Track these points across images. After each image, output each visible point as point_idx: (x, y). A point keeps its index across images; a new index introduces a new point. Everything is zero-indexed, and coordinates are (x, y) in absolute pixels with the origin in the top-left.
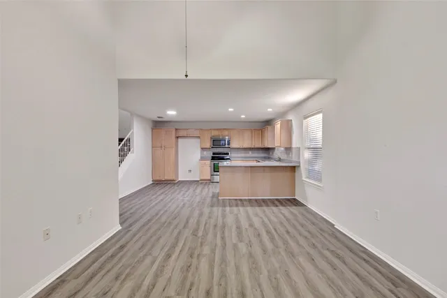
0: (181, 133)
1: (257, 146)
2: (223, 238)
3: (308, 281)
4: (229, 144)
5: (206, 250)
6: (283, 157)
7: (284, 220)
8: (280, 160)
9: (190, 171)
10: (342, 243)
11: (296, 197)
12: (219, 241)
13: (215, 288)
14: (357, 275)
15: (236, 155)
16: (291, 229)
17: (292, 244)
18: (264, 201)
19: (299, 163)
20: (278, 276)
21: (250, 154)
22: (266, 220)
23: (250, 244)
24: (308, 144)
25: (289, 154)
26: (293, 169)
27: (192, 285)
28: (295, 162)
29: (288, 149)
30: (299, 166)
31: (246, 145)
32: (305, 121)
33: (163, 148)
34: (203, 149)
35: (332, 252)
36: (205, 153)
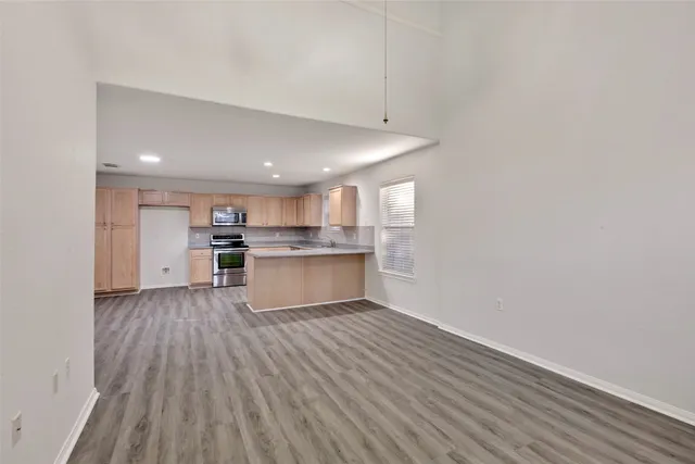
0: (149, 199)
1: (290, 224)
2: (317, 369)
3: (465, 396)
4: (244, 221)
5: (308, 392)
6: (341, 239)
7: (376, 330)
8: (333, 245)
9: (166, 270)
10: (461, 345)
11: (366, 298)
12: (315, 375)
13: (371, 437)
14: (501, 375)
15: (255, 239)
16: (396, 341)
17: (412, 357)
18: (326, 307)
19: (373, 248)
20: (430, 398)
21: (277, 237)
22: (353, 333)
23: (361, 370)
24: (385, 222)
25: (352, 236)
26: (361, 257)
27: (334, 444)
28: (363, 247)
29: (350, 229)
30: (373, 253)
31: (273, 223)
32: (383, 191)
33: (109, 226)
34: (193, 229)
35: (459, 357)
36: (198, 236)
